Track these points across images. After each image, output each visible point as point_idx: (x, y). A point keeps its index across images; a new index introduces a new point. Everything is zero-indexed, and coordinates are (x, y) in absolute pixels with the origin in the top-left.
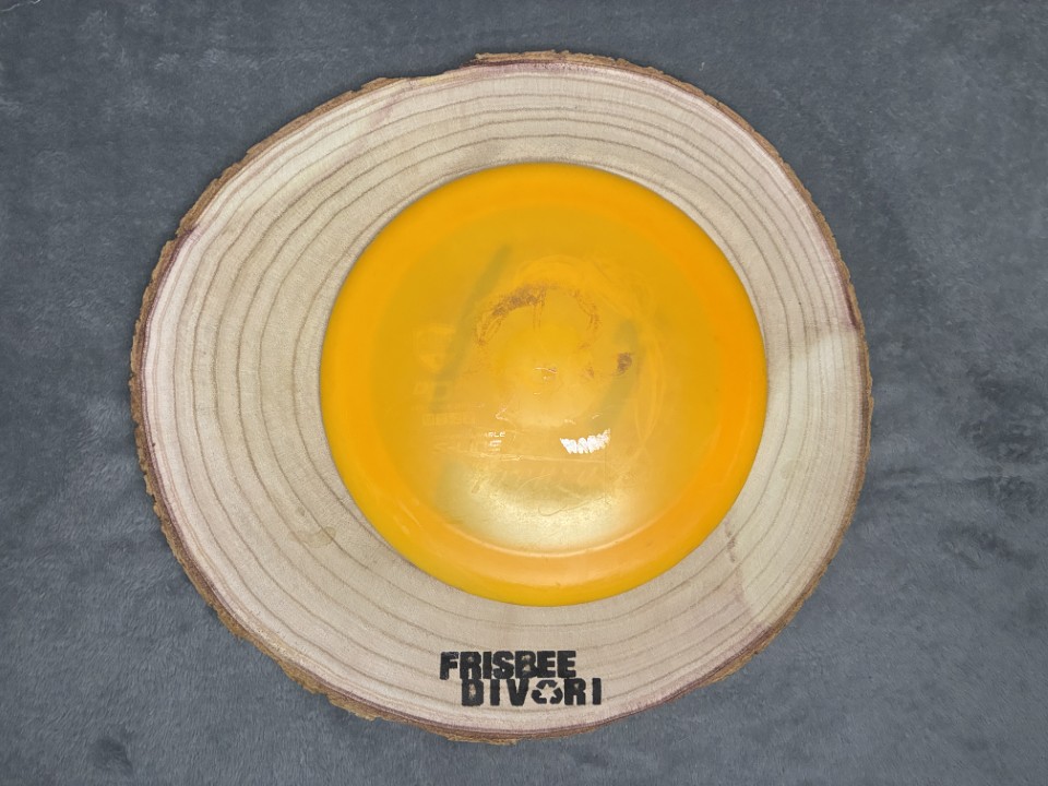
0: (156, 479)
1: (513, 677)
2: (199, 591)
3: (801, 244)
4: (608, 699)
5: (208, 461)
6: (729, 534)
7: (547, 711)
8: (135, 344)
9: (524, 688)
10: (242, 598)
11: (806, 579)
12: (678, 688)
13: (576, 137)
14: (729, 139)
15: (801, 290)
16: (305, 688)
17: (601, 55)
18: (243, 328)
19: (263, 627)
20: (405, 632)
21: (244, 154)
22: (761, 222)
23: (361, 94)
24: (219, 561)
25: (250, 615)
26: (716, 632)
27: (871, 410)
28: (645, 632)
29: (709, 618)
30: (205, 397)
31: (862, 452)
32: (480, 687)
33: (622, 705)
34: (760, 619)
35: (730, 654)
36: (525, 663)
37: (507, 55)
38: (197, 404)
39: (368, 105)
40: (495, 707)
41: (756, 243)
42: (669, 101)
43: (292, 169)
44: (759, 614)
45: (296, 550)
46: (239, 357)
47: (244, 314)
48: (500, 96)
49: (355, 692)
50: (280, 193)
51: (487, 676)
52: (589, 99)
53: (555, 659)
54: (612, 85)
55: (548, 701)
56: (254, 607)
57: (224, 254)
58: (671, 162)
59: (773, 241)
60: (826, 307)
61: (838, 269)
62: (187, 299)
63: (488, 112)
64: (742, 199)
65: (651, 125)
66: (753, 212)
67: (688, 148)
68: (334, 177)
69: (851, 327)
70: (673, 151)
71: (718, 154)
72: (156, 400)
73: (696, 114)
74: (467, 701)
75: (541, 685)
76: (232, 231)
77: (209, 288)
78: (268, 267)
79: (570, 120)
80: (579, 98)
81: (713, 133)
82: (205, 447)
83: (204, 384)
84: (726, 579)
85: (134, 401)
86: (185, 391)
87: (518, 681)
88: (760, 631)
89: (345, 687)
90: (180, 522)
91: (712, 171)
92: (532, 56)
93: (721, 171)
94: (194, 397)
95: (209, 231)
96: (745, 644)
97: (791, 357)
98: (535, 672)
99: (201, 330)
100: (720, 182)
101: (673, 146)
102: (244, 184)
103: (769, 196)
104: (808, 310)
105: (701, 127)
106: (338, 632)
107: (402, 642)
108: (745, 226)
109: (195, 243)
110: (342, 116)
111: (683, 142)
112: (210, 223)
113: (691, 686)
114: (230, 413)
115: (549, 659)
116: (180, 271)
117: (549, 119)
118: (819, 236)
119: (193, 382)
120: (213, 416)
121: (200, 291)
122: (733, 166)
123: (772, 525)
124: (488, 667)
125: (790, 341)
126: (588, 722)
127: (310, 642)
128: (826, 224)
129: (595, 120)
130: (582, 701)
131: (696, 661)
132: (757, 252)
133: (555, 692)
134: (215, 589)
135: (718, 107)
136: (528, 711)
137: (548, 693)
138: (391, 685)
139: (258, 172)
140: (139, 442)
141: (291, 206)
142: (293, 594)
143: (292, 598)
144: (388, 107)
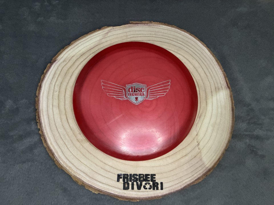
0: (41, 124)
1: (138, 182)
2: (50, 155)
3: (213, 67)
4: (165, 188)
5: (55, 119)
6: (198, 142)
7: (148, 191)
8: (38, 89)
9: (141, 185)
10: (62, 158)
11: (220, 155)
12: (185, 185)
13: (155, 41)
14: (193, 42)
15: (214, 79)
16: (78, 184)
17: (161, 22)
18: (67, 85)
19: (67, 166)
20: (107, 168)
21: (70, 43)
22: (203, 62)
23: (101, 30)
24: (56, 147)
25: (64, 162)
26: (195, 169)
27: (234, 109)
28: (175, 169)
29: (193, 165)
30: (56, 103)
31: (233, 121)
32: (128, 184)
33: (169, 190)
34: (207, 166)
35: (199, 176)
36: (141, 177)
37: (137, 22)
38: (53, 104)
39: (102, 32)
40: (133, 190)
41: (202, 67)
42: (178, 33)
43: (82, 47)
44: (207, 164)
45: (78, 144)
46: (65, 92)
47: (67, 82)
48: (136, 31)
49: (93, 185)
50: (79, 53)
51: (131, 181)
52: (158, 32)
53: (150, 176)
54: (164, 29)
55: (148, 188)
56: (65, 160)
57: (63, 67)
58: (179, 47)
59: (206, 66)
60: (221, 83)
61: (223, 74)
62: (53, 78)
63: (133, 35)
64: (198, 56)
65: (174, 38)
66: (200, 59)
67: (183, 44)
68: (93, 49)
69: (228, 88)
70: (179, 44)
71: (191, 45)
72: (42, 103)
73: (185, 36)
74: (125, 188)
75: (146, 184)
76: (66, 61)
77: (59, 75)
78: (75, 70)
79: (153, 37)
80: (155, 32)
81: (189, 41)
82: (55, 116)
83: (56, 99)
84: (197, 155)
85: (36, 103)
86: (50, 101)
87: (139, 183)
88: (207, 169)
89: (90, 184)
90: (46, 136)
91: (190, 50)
92: (144, 22)
93: (192, 49)
94: (53, 102)
95: (60, 61)
96: (204, 173)
97: (212, 95)
98: (144, 180)
99: (56, 86)
100: (192, 52)
101: (179, 43)
102: (70, 50)
103: (204, 56)
104: (216, 84)
105: (187, 39)
106: (88, 167)
107: (106, 171)
108: (199, 63)
109: (56, 64)
110: (96, 35)
111: (182, 43)
112: (60, 59)
113: (188, 185)
114: (62, 107)
115: (148, 176)
116: (52, 71)
117: (148, 37)
118: (218, 65)
119: (53, 99)
120: (57, 108)
121: (57, 76)
122: (195, 49)
123: (209, 139)
124: (131, 178)
125: (211, 91)
126: (159, 195)
127: (80, 170)
128: (219, 63)
129: (160, 37)
130: (157, 189)
131: (190, 178)
132: (202, 69)
133: (150, 186)
134: (55, 155)
135: (190, 35)
136: (142, 192)
137: (148, 186)
138: (103, 183)
139: (74, 47)
140: (37, 114)
141: (82, 55)
142: (77, 157)
143: (76, 158)
144: (107, 33)
